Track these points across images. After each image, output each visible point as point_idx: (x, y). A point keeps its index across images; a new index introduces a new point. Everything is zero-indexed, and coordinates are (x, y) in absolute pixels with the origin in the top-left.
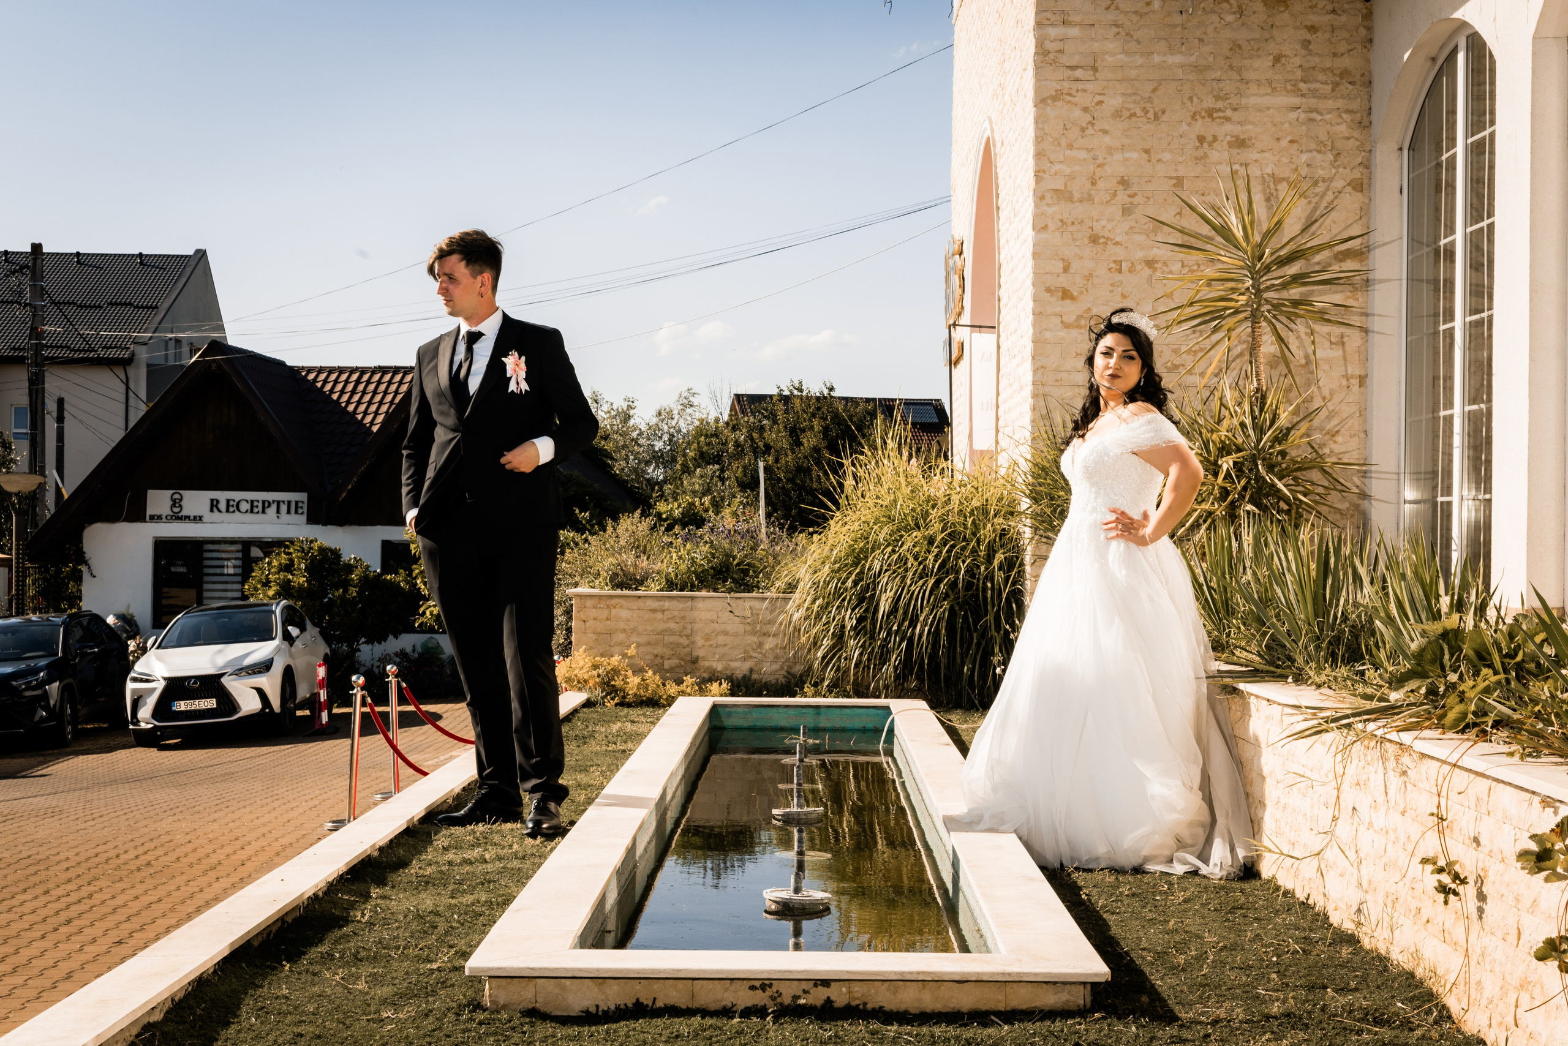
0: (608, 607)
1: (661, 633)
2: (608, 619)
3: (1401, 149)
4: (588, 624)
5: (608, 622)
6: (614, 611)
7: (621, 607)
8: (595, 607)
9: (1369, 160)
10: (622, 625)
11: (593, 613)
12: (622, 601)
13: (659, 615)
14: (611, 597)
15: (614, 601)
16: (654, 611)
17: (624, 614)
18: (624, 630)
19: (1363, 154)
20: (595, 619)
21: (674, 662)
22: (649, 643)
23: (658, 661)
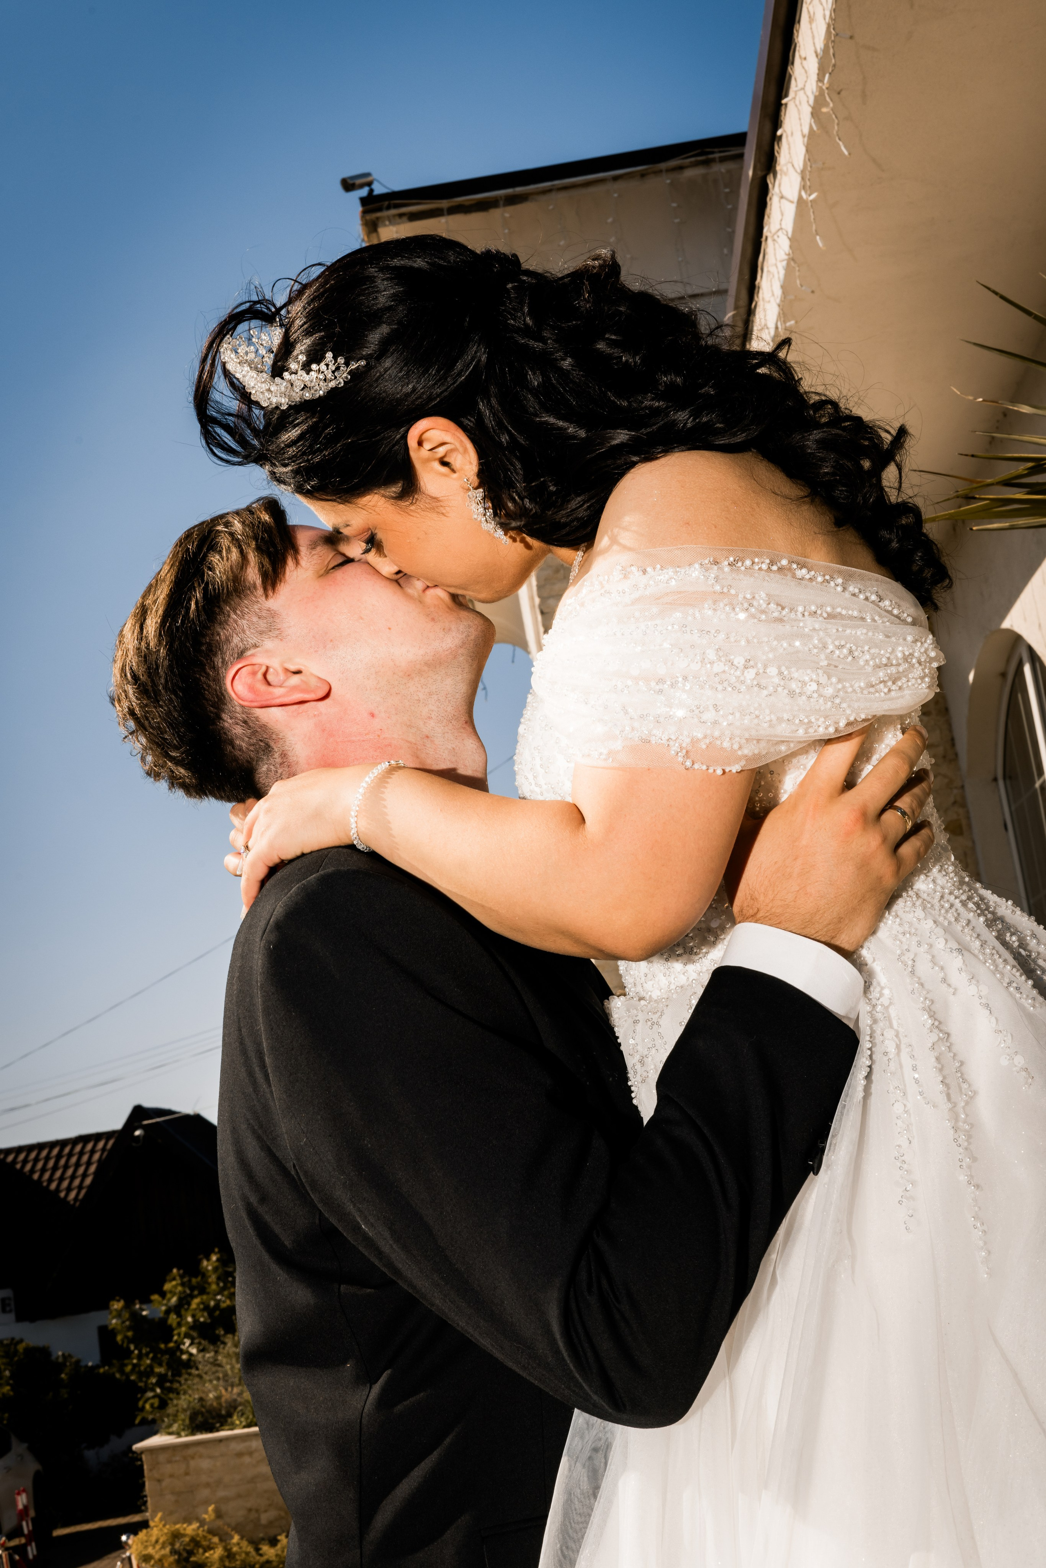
0: (185, 1459)
1: (253, 1480)
2: (187, 1474)
3: (995, 780)
4: (164, 1484)
5: (188, 1478)
6: (192, 1463)
7: (201, 1456)
8: (169, 1461)
9: (963, 797)
10: (204, 1478)
11: (168, 1469)
12: (201, 1449)
13: (247, 1459)
14: (186, 1446)
15: (191, 1451)
16: (240, 1455)
17: (205, 1464)
18: (208, 1485)
19: (955, 791)
20: (171, 1476)
21: (272, 1514)
22: (239, 1496)
23: (253, 1515)
